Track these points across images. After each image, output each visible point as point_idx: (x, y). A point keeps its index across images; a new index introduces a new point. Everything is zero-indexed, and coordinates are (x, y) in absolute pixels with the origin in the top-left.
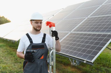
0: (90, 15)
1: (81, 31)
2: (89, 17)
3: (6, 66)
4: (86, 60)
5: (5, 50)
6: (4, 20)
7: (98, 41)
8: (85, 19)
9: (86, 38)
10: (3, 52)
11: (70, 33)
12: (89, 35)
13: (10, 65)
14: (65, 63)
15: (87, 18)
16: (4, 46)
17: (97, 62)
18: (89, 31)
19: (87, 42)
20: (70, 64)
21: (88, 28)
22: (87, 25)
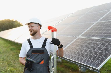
0: (99, 20)
1: (89, 36)
2: (98, 21)
3: (14, 69)
4: (91, 67)
5: (15, 54)
6: (17, 24)
7: (106, 47)
8: (94, 23)
9: (94, 44)
10: (13, 55)
11: (77, 38)
12: (97, 40)
13: (18, 69)
14: (73, 69)
15: (96, 23)
16: (15, 49)
17: (107, 69)
18: (97, 36)
19: (94, 48)
20: (79, 70)
21: (97, 33)
22: (96, 30)
